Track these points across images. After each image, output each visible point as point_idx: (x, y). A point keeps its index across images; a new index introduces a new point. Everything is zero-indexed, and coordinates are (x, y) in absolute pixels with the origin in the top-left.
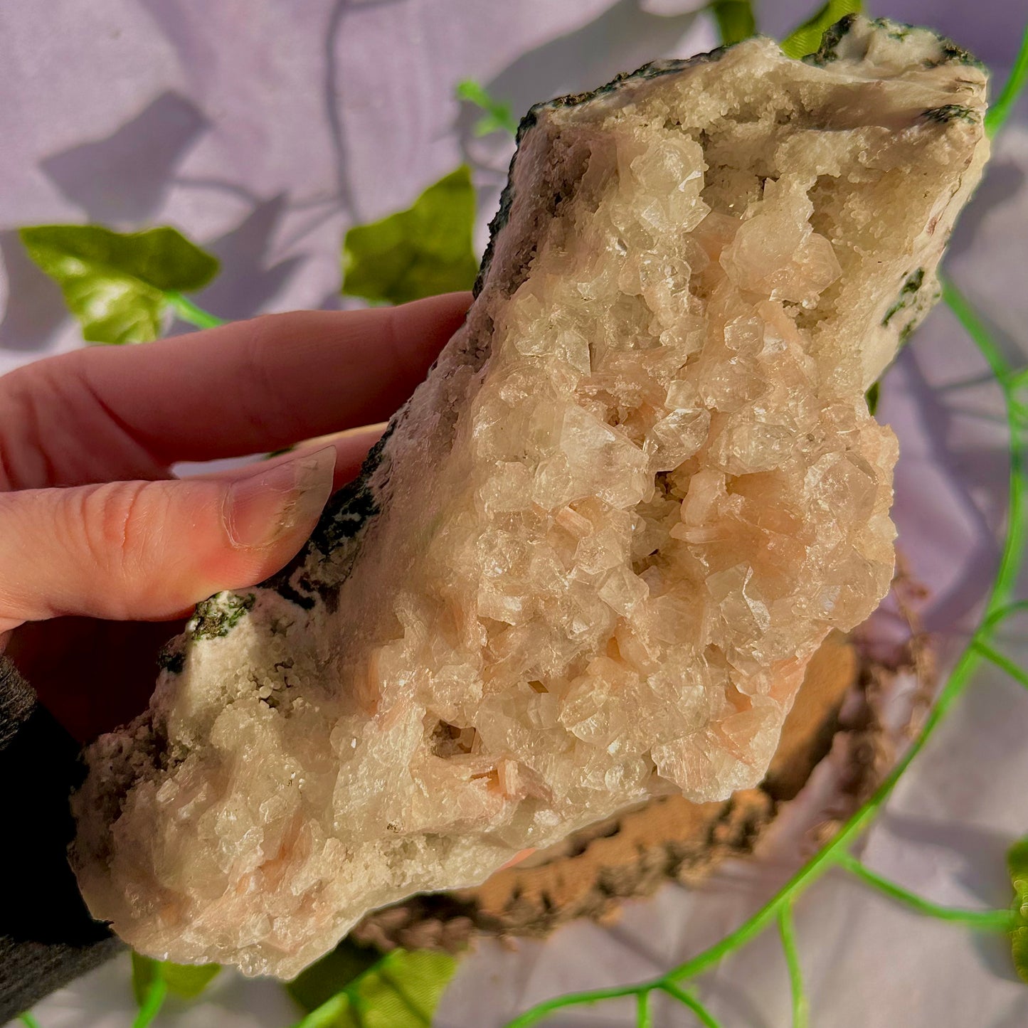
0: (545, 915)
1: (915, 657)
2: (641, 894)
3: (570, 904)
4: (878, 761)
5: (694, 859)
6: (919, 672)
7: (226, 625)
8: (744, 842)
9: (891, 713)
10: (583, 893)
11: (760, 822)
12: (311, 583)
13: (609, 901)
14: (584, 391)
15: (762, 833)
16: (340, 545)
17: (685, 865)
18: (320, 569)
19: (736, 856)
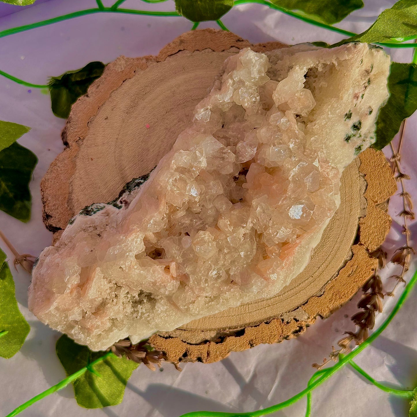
7: (93, 213)
12: (123, 201)
14: (218, 135)
16: (135, 189)
18: (126, 197)
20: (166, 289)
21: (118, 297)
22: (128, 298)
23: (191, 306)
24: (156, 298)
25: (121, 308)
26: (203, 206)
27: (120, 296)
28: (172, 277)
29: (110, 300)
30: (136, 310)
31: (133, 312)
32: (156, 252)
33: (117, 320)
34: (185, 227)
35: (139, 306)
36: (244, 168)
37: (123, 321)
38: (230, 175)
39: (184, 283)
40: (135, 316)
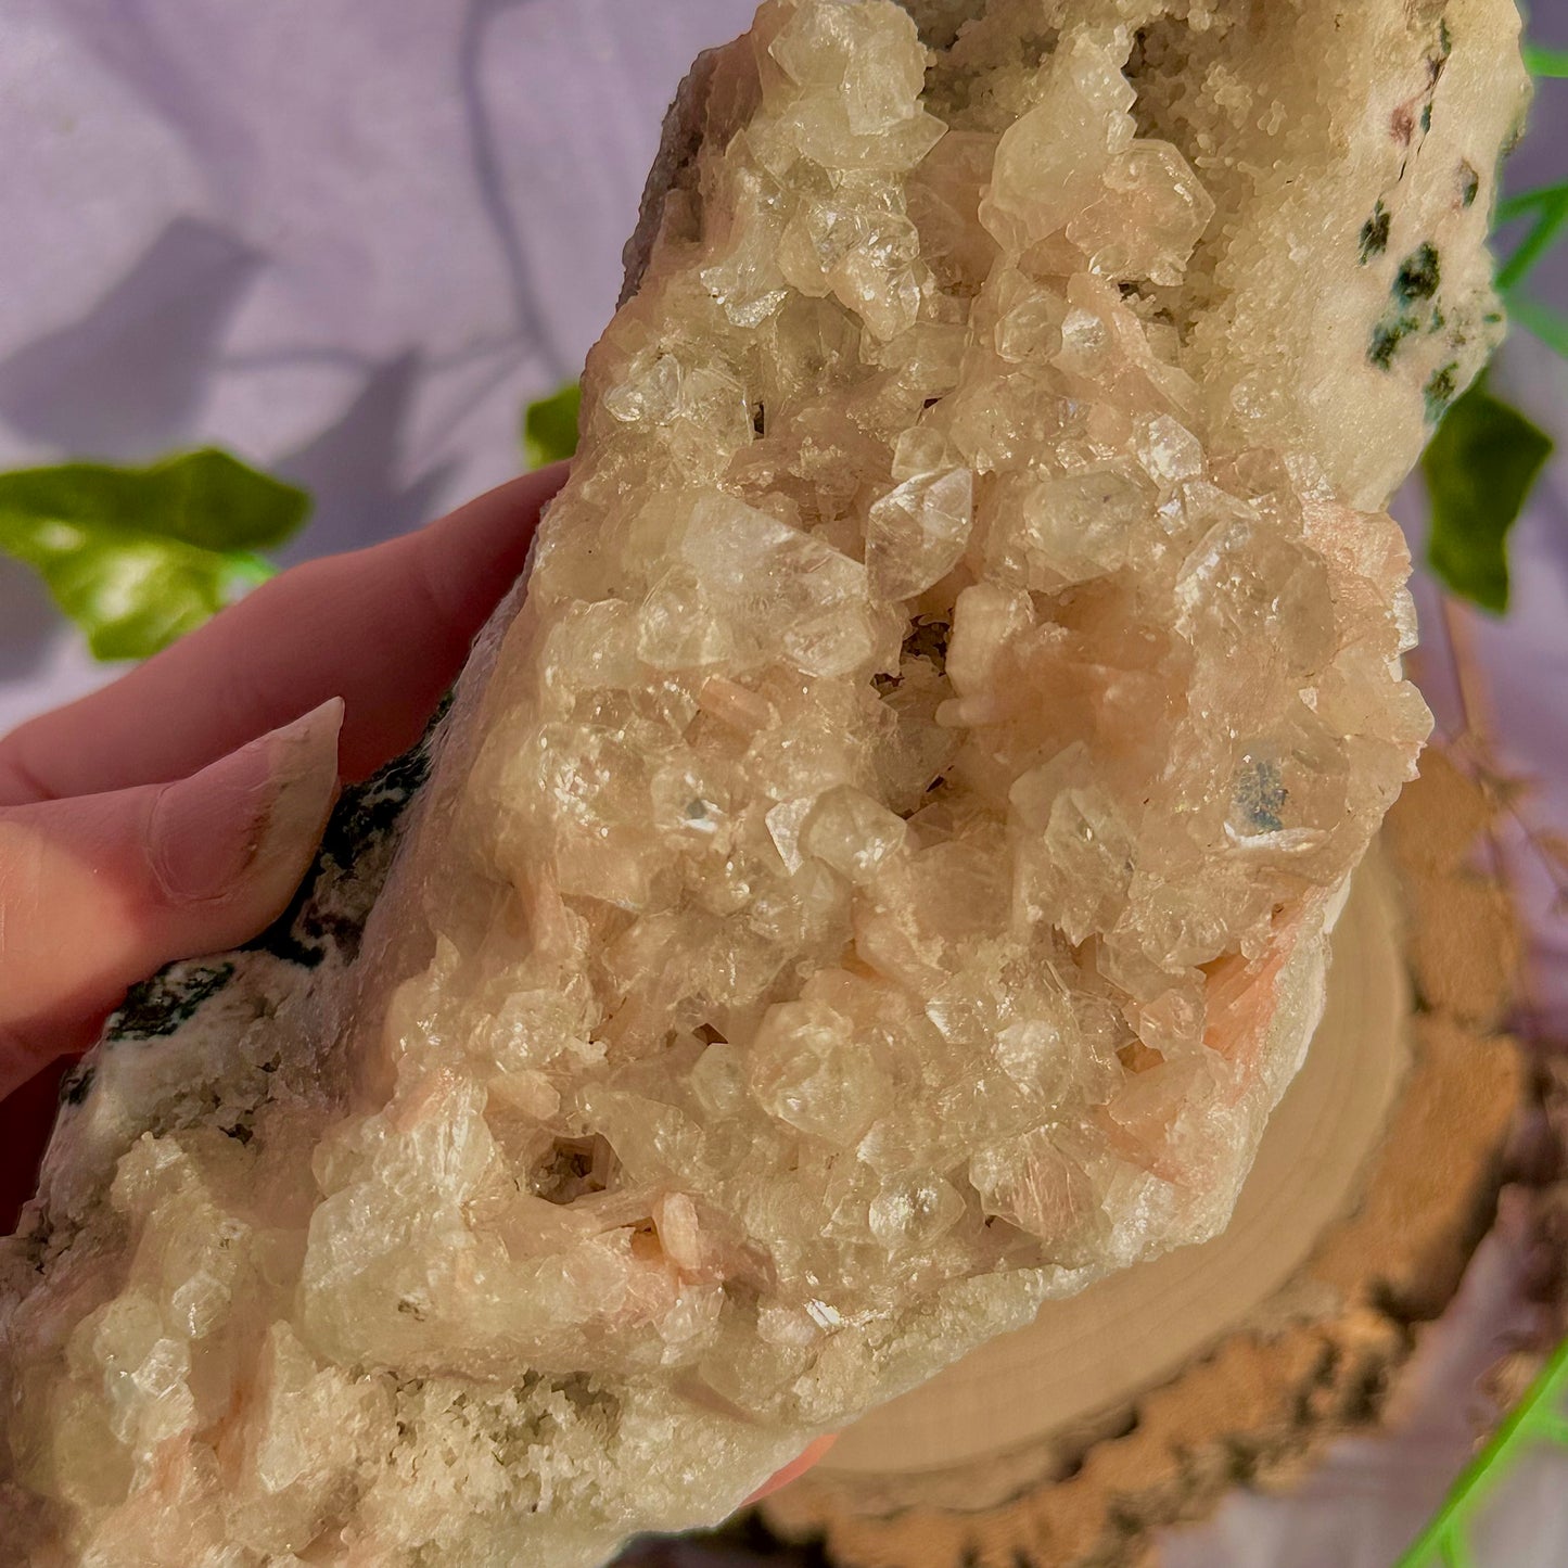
7: (176, 1016)
12: (320, 922)
14: (748, 478)
16: (370, 845)
18: (334, 894)
20: (664, 1344)
21: (413, 1432)
22: (466, 1424)
23: (802, 1388)
24: (615, 1390)
25: (445, 1488)
26: (757, 868)
27: (421, 1430)
28: (679, 1272)
29: (377, 1461)
30: (522, 1475)
31: (506, 1486)
32: (560, 1154)
33: (438, 1550)
34: (690, 1001)
35: (533, 1449)
36: (915, 621)
37: (465, 1544)
38: (857, 673)
39: (745, 1284)
40: (522, 1502)
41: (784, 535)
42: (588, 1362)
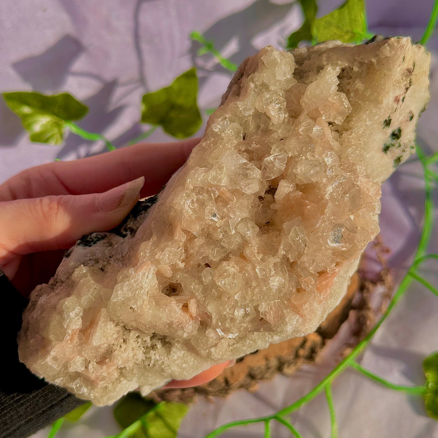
0: (226, 387)
1: (384, 278)
2: (267, 378)
3: (237, 383)
4: (368, 322)
5: (290, 364)
6: (386, 284)
8: (311, 356)
9: (374, 302)
10: (242, 378)
11: (318, 348)
12: (128, 229)
13: (253, 381)
14: (239, 148)
15: (319, 353)
16: (141, 214)
17: (286, 366)
19: (307, 363)
20: (185, 332)
21: (126, 342)
22: (138, 343)
23: (213, 350)
24: (172, 341)
25: (131, 355)
26: (225, 232)
27: (128, 341)
28: (191, 316)
29: (117, 346)
30: (148, 357)
31: (144, 359)
32: (170, 287)
33: (126, 370)
34: (205, 257)
35: (152, 351)
36: (270, 186)
37: (132, 370)
38: (255, 194)
39: (205, 323)
40: (147, 363)
41: (245, 161)
42: (168, 333)
